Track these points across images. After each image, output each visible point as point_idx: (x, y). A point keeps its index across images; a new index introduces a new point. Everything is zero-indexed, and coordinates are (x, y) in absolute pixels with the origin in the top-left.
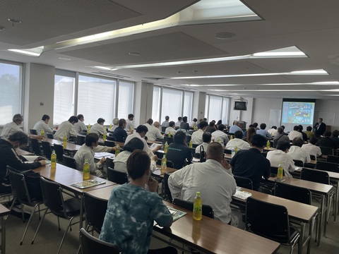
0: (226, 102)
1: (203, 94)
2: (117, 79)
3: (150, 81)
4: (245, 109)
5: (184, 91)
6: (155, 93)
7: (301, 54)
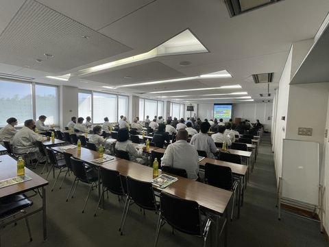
0: (182, 107)
1: (169, 103)
2: (117, 95)
3: (137, 95)
4: (193, 110)
5: (157, 100)
6: (140, 103)
7: (229, 75)
